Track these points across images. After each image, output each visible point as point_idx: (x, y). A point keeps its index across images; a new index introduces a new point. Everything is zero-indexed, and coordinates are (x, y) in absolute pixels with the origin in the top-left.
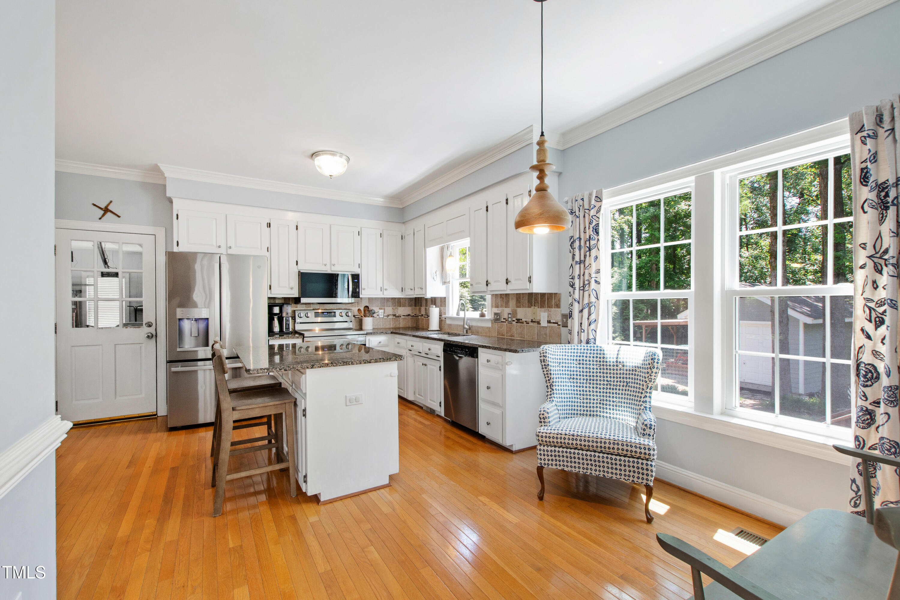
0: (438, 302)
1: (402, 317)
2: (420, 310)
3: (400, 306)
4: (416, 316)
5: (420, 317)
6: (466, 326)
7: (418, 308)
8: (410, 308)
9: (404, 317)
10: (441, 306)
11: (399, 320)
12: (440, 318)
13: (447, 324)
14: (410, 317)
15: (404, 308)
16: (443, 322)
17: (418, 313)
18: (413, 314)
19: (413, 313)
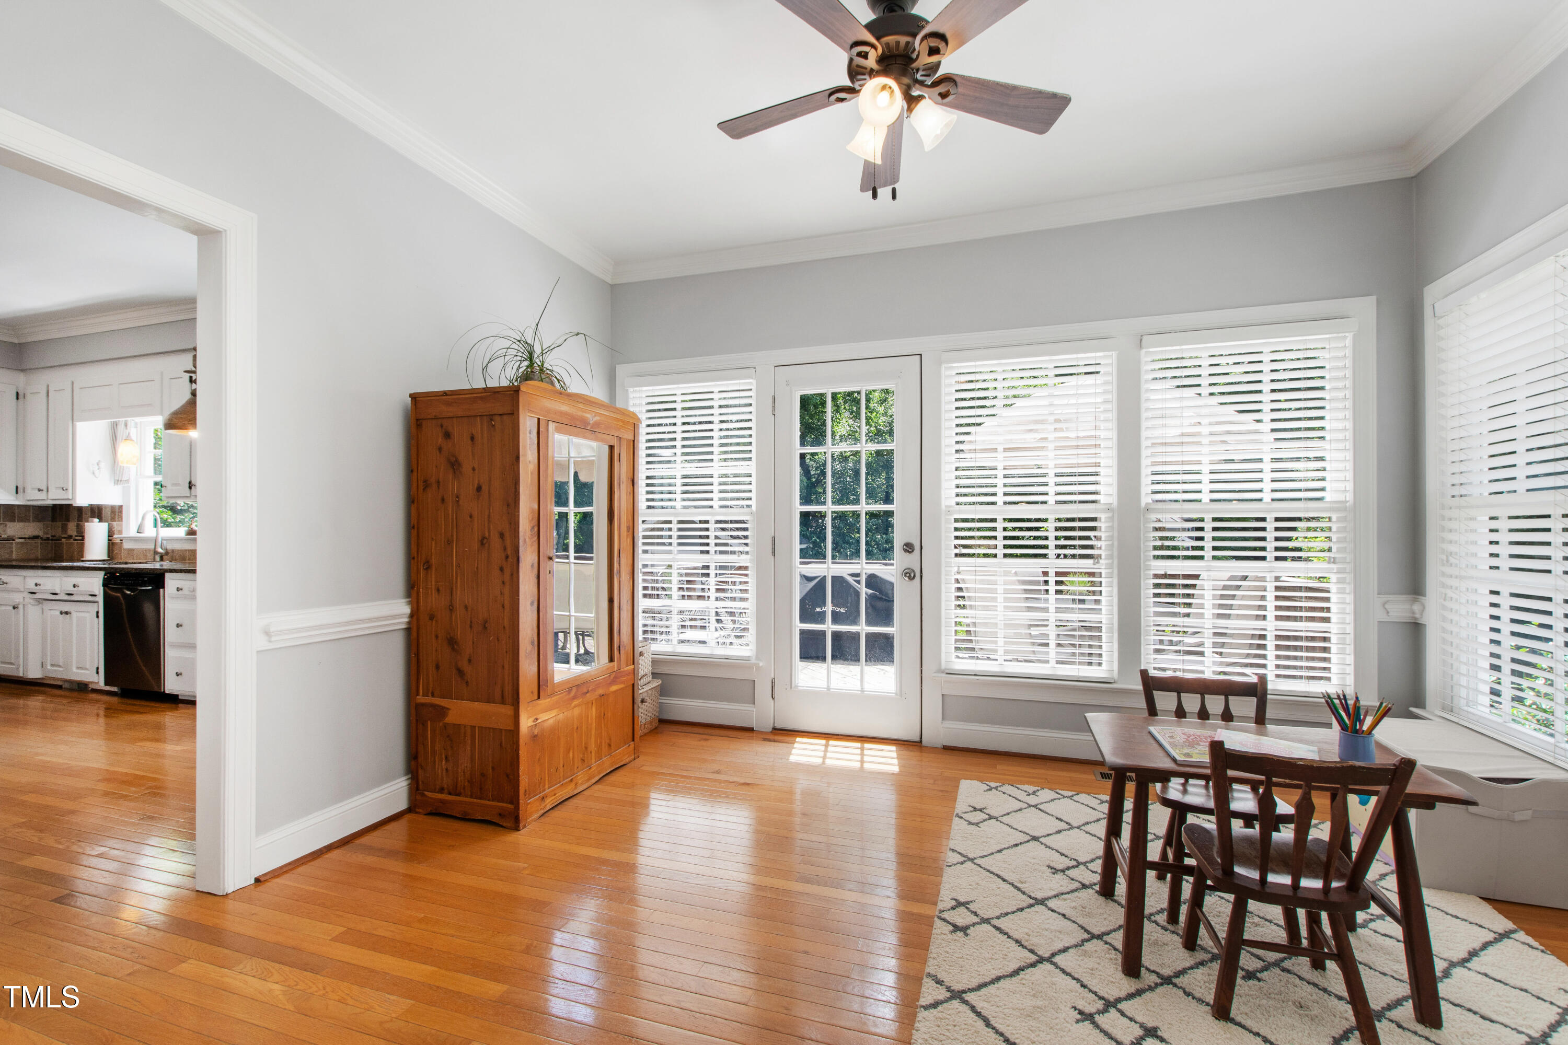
0: (107, 513)
1: (17, 540)
2: (64, 528)
3: (14, 521)
4: (56, 539)
5: (63, 540)
6: (160, 550)
7: (59, 524)
8: (40, 525)
9: (22, 540)
10: (113, 519)
11: (8, 545)
12: (109, 540)
13: (125, 550)
14: (39, 541)
15: (21, 524)
16: (116, 547)
17: (59, 533)
18: (45, 536)
19: (47, 534)
